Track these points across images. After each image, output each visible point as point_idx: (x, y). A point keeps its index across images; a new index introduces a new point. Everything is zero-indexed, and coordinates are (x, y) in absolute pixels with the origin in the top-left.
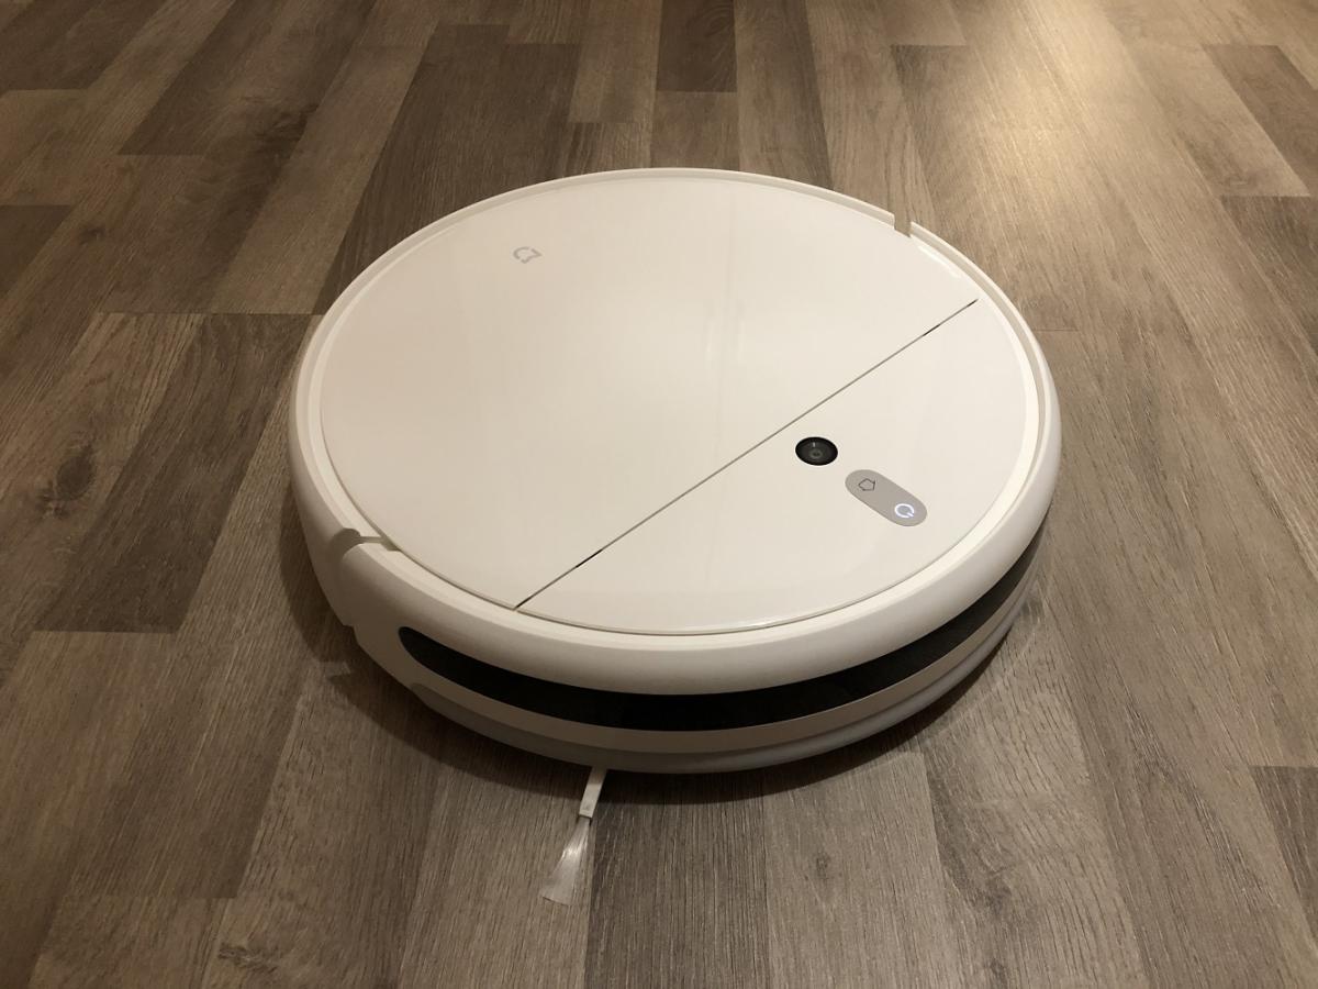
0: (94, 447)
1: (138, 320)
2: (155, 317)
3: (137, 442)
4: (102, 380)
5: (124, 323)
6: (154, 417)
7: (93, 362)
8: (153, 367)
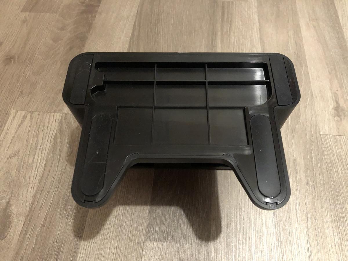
0: (11, 202)
1: (31, 116)
2: (39, 114)
3: (32, 199)
4: (15, 155)
5: (24, 118)
6: (40, 182)
7: (10, 143)
8: (38, 148)
